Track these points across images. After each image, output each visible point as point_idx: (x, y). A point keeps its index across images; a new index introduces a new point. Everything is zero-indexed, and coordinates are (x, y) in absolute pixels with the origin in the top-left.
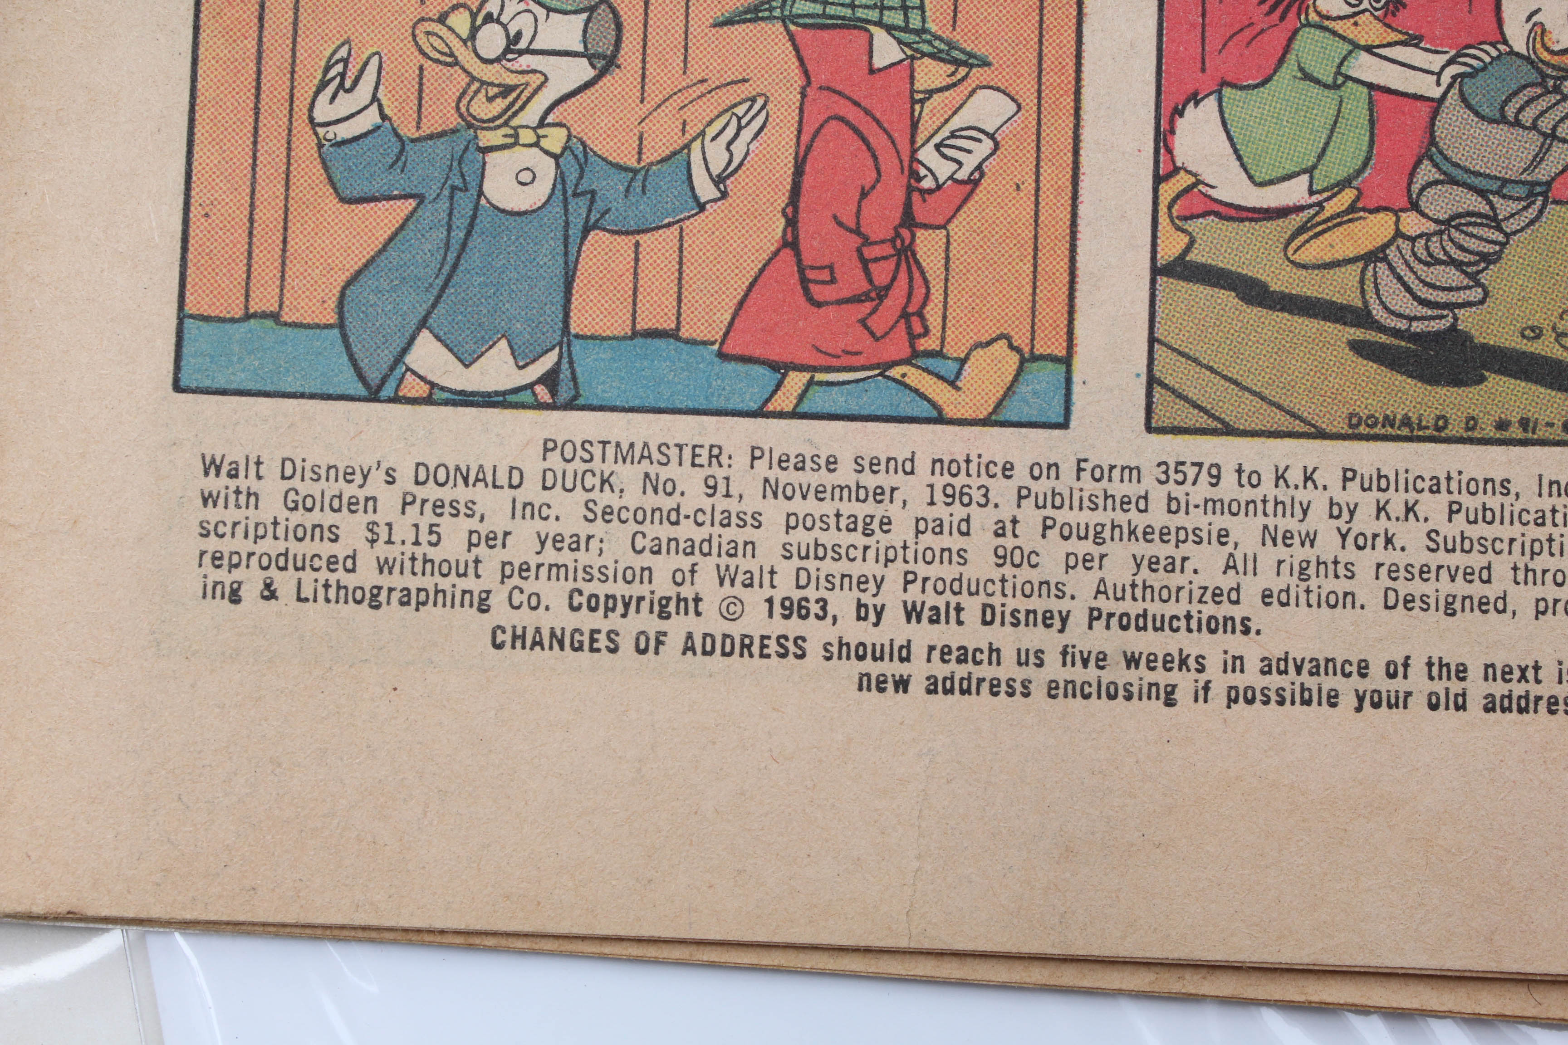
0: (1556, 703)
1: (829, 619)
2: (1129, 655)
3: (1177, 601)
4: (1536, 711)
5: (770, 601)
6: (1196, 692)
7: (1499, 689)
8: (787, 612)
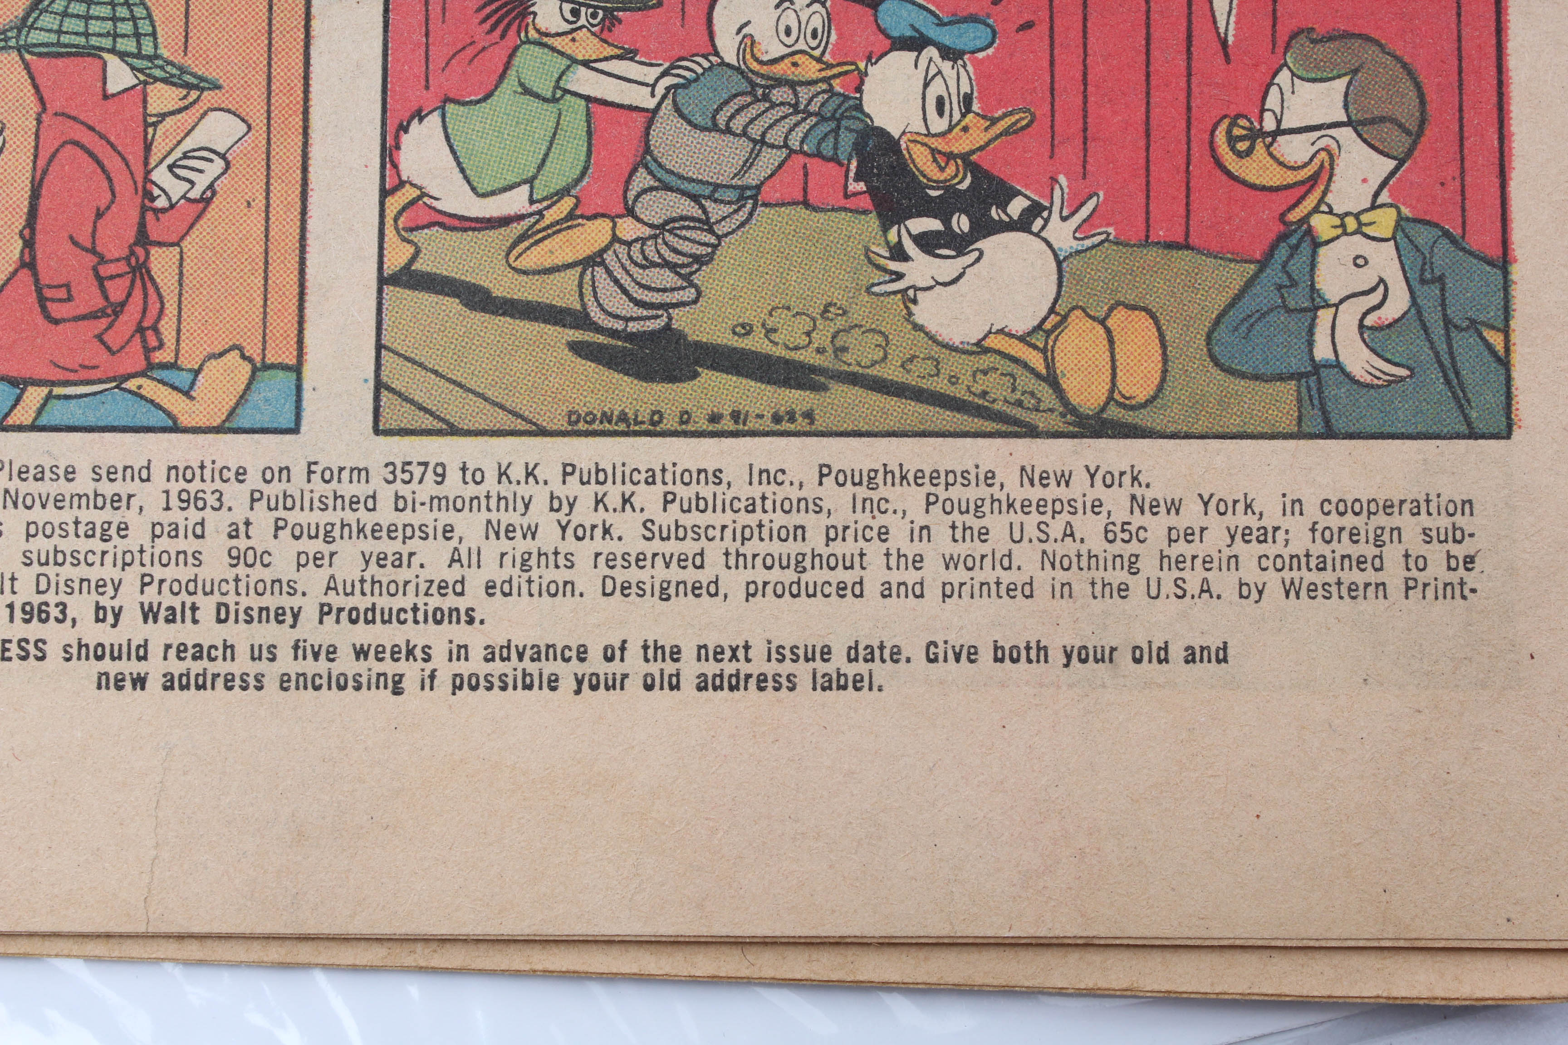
0: (766, 681)
1: (69, 622)
2: (358, 647)
3: (404, 594)
4: (746, 689)
5: (11, 606)
6: (423, 681)
7: (711, 668)
8: (27, 617)
